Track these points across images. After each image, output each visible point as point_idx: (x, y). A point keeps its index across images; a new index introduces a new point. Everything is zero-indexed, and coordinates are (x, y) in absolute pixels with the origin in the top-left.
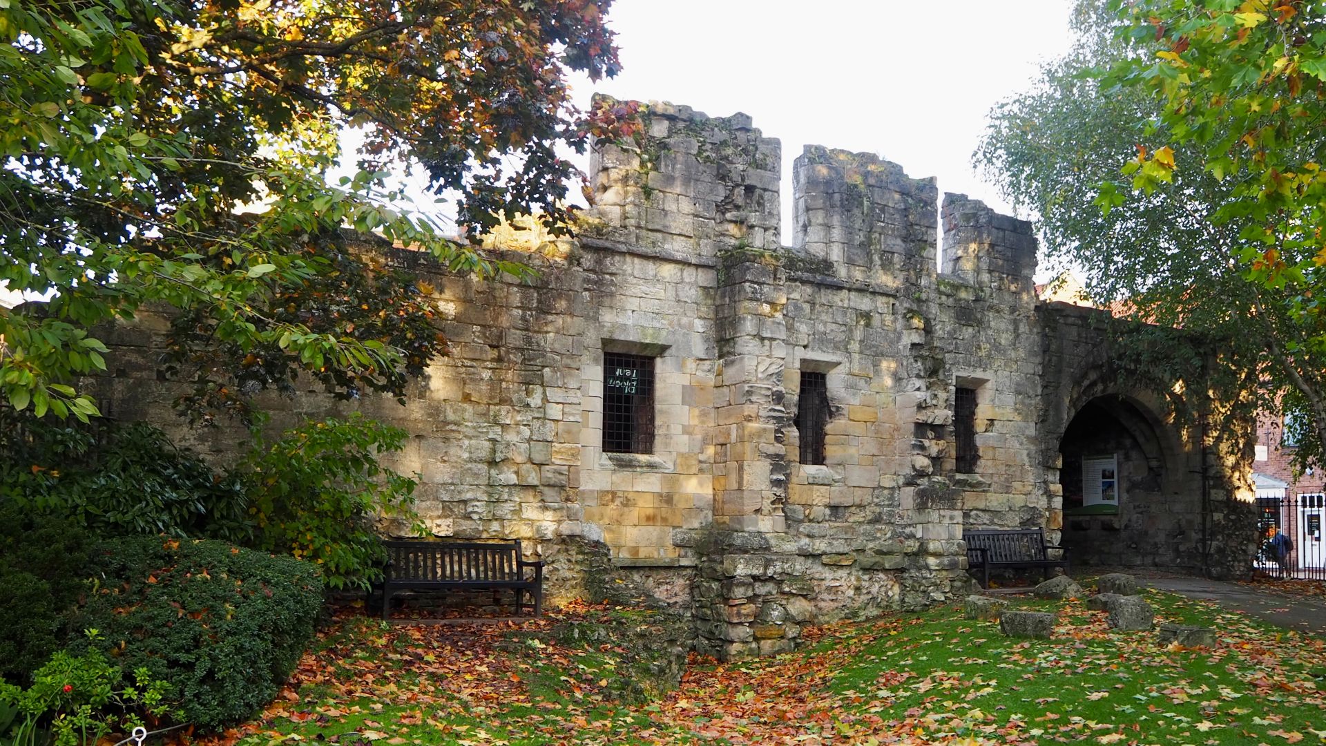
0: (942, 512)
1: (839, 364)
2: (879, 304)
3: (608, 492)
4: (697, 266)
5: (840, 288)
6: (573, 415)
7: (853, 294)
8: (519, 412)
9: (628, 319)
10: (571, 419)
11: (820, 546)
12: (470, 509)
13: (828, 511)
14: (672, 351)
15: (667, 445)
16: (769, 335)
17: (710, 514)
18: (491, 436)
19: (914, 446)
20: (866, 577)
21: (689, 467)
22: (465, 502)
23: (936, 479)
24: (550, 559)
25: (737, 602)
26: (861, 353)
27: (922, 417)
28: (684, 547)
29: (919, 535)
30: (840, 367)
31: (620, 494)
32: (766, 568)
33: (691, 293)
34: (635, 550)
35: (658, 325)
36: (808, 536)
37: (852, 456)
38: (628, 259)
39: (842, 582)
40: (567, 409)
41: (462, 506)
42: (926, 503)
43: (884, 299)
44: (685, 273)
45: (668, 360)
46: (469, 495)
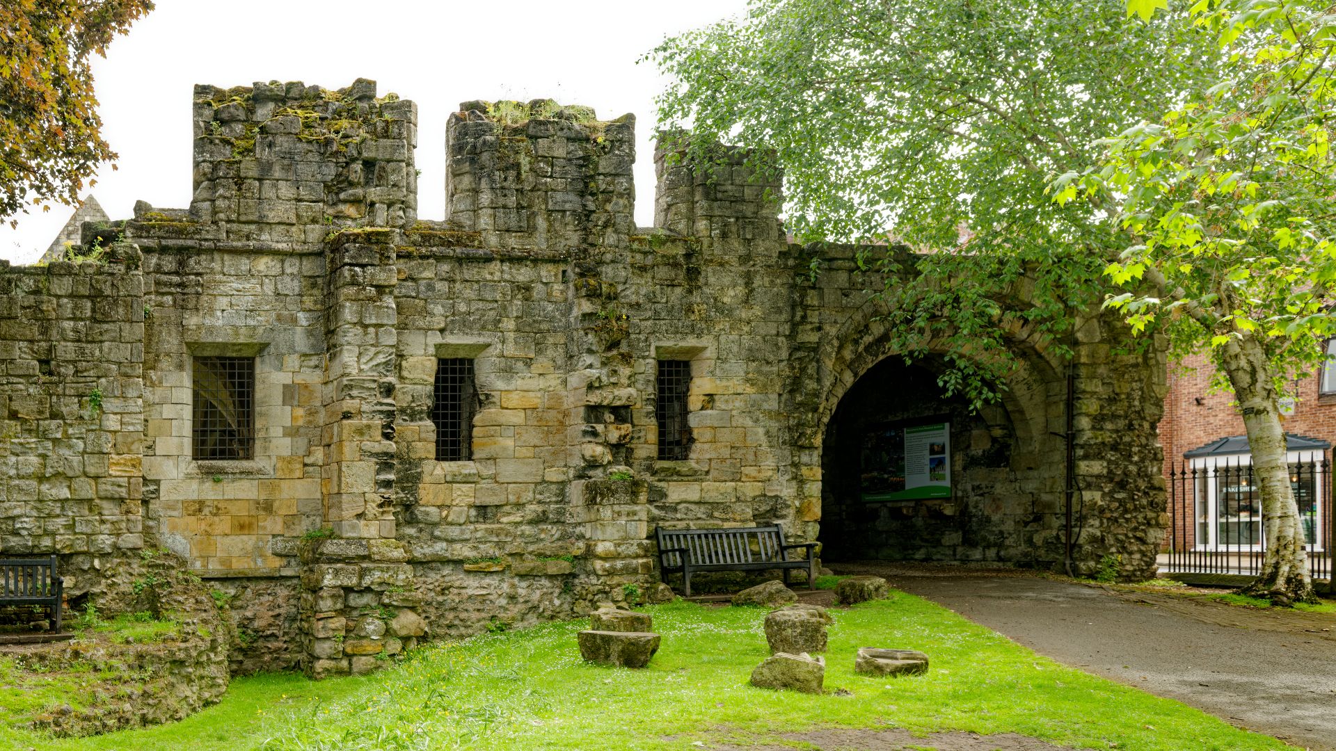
0: (616, 508)
1: (489, 345)
2: (543, 273)
3: (194, 501)
4: (301, 255)
5: (488, 260)
6: (133, 424)
7: (506, 267)
8: (71, 425)
9: (219, 320)
10: (131, 428)
11: (464, 551)
12: (18, 525)
13: (473, 512)
14: (272, 349)
15: (266, 449)
16: (374, 321)
17: (318, 520)
18: (41, 451)
19: (585, 433)
20: (524, 584)
21: (291, 471)
22: (13, 518)
23: (615, 469)
24: (109, 573)
25: (322, 615)
26: (518, 330)
27: (594, 398)
28: (286, 556)
29: (588, 536)
30: (491, 349)
31: (208, 503)
32: (361, 577)
33: (292, 286)
34: (226, 561)
35: (252, 323)
36: (447, 540)
37: (505, 449)
38: (217, 256)
39: (491, 590)
40: (126, 419)
41: (10, 523)
42: (594, 498)
43: (550, 267)
44: (287, 264)
45: (267, 358)
46: (17, 512)
